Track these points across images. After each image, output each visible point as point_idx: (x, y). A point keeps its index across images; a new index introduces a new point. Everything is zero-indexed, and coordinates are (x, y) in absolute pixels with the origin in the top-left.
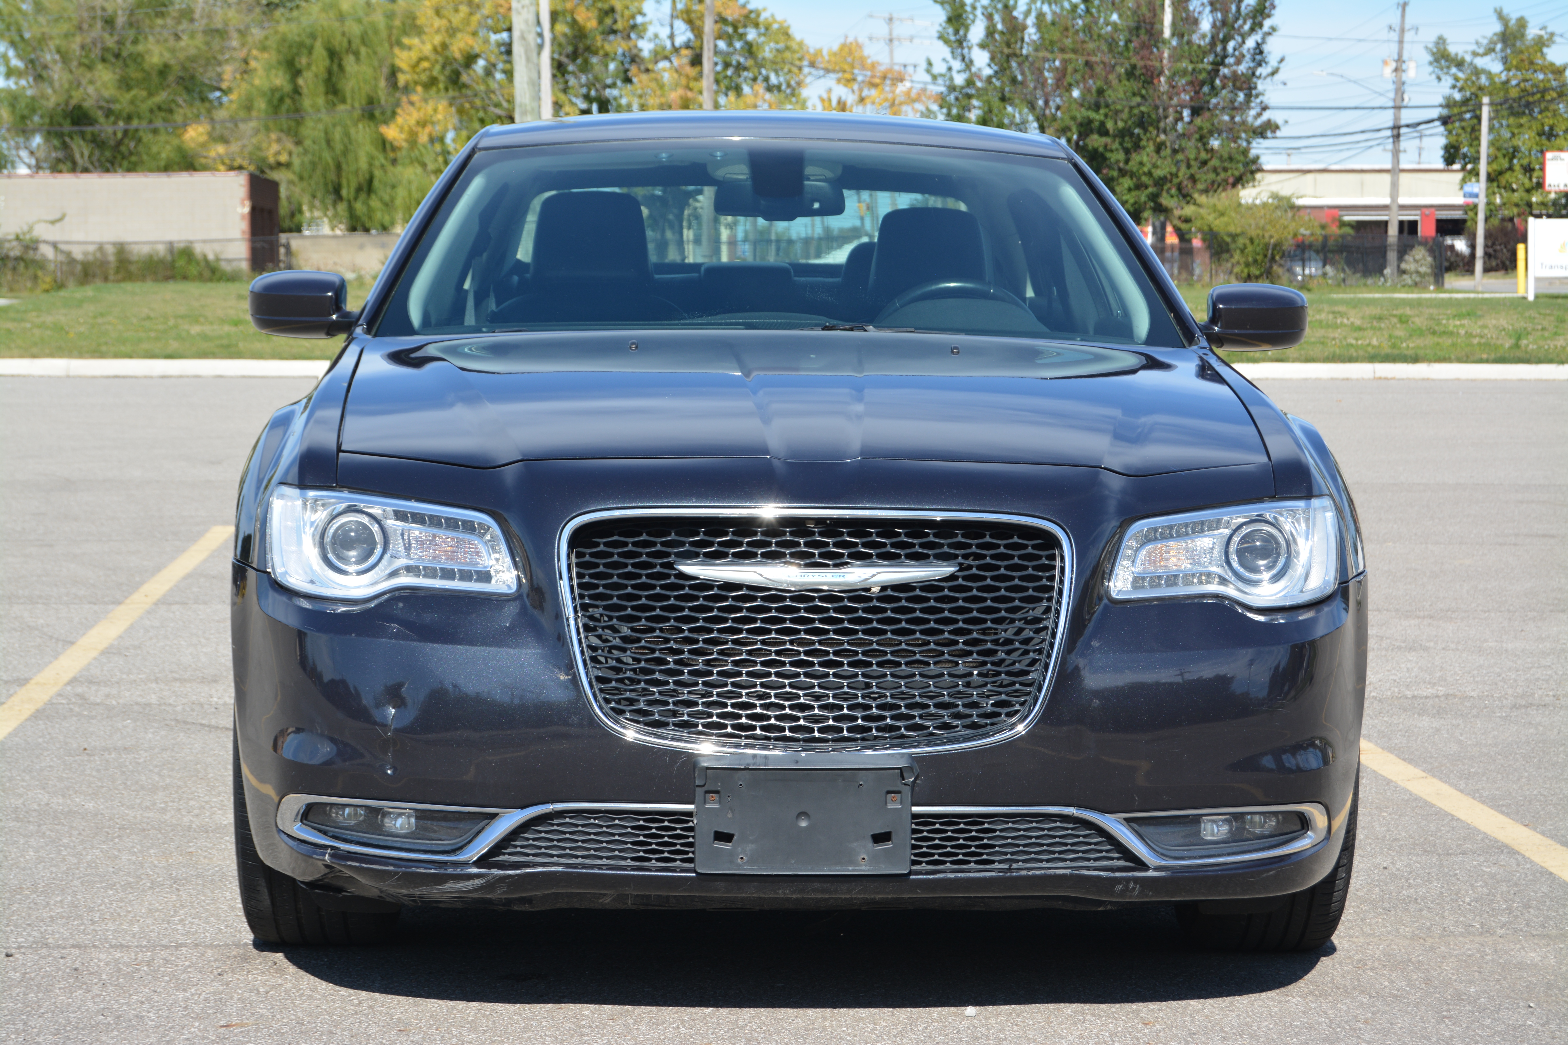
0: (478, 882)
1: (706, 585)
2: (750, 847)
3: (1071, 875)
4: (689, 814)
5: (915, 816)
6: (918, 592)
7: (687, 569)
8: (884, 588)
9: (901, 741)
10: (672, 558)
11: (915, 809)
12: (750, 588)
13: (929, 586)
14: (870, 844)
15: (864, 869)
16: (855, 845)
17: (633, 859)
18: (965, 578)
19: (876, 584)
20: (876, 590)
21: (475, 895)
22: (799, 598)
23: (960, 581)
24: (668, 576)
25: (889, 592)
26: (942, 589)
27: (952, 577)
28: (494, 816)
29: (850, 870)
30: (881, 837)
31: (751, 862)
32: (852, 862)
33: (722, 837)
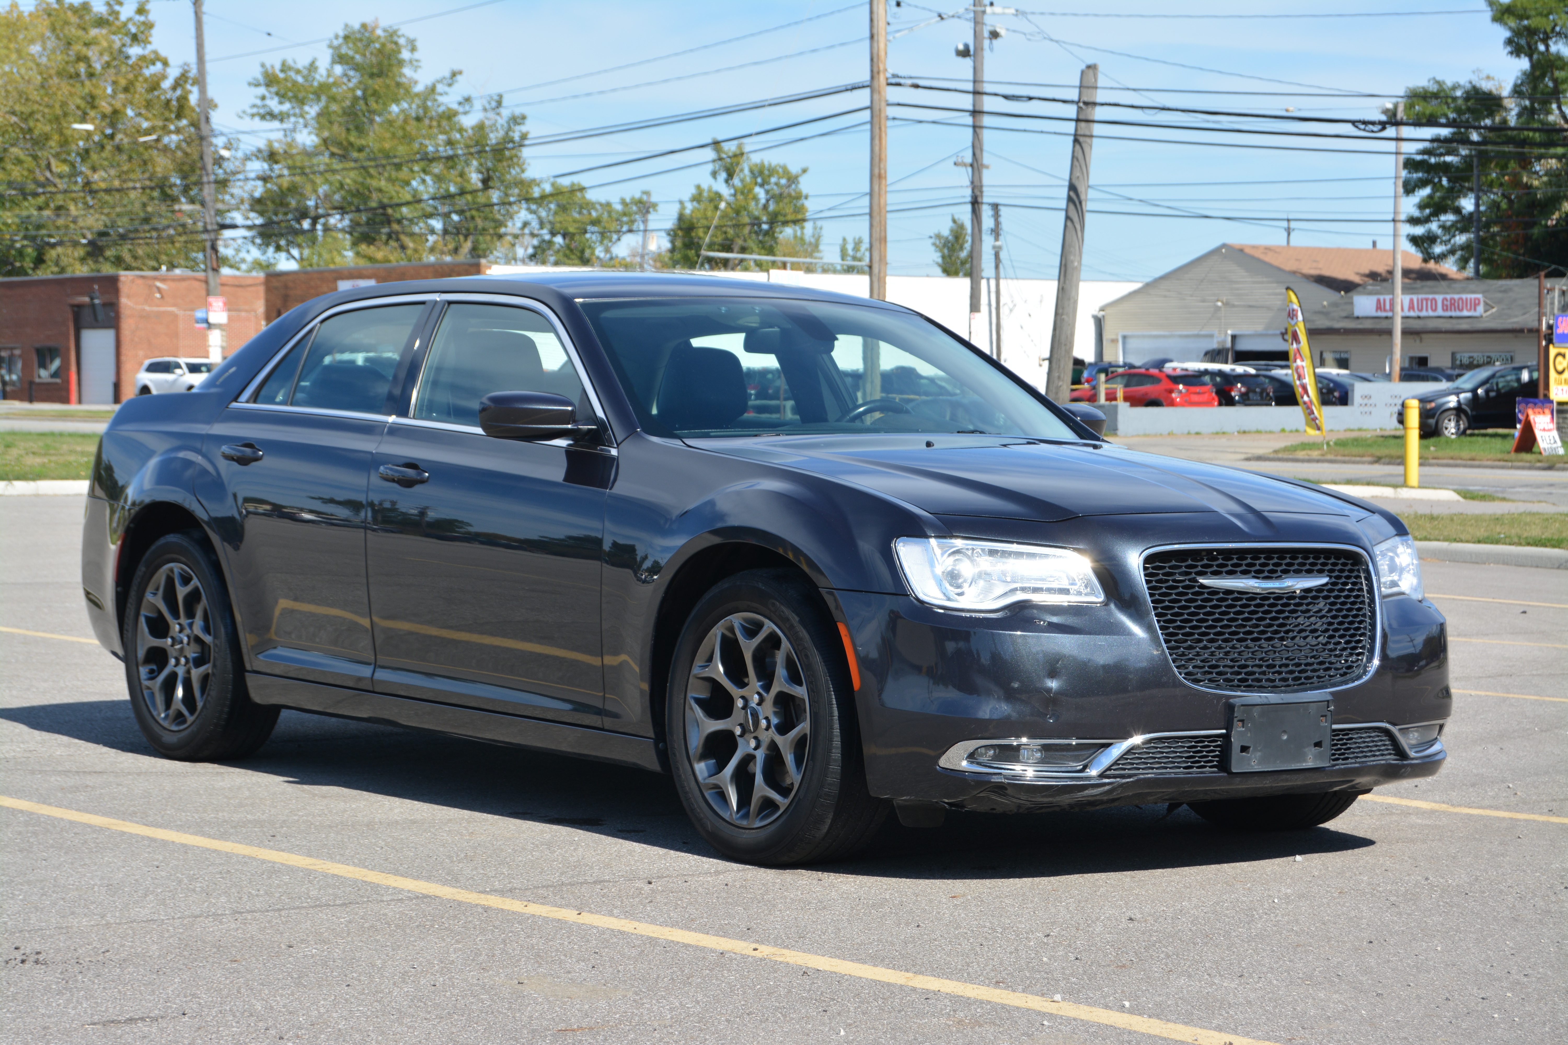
0: (1107, 788)
1: (1214, 592)
2: (1259, 754)
5: (1334, 730)
6: (1315, 593)
7: (1203, 581)
8: (1303, 591)
9: (1327, 684)
10: (1193, 575)
11: (1335, 727)
12: (1240, 592)
13: (1319, 590)
14: (1312, 749)
15: (1310, 764)
16: (1305, 749)
17: (1185, 768)
18: (1331, 584)
19: (1299, 589)
20: (1299, 592)
21: (1098, 798)
23: (1330, 586)
24: (1194, 587)
25: (1305, 594)
28: (1109, 745)
29: (1304, 765)
30: (1318, 744)
31: (1259, 764)
32: (1305, 761)
33: (1244, 749)
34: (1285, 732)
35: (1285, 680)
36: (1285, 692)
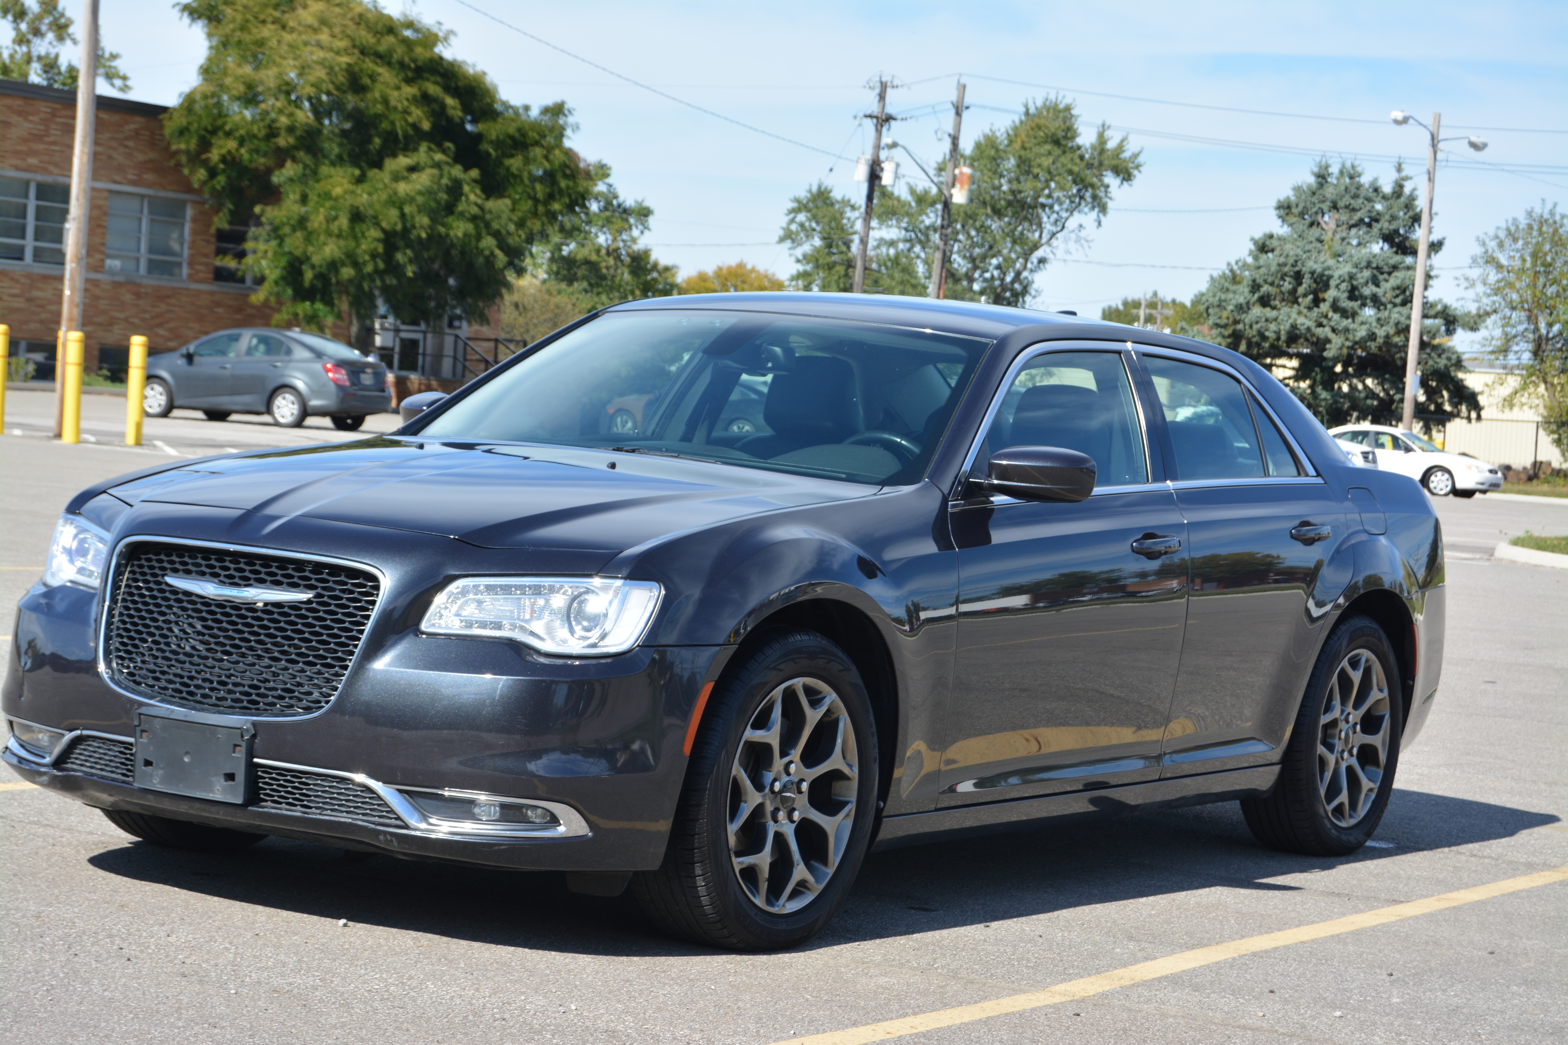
2: (161, 772)
3: (350, 824)
4: (131, 744)
5: (258, 766)
6: (286, 610)
7: (170, 579)
8: (266, 604)
9: (245, 710)
11: (257, 760)
13: (295, 606)
14: (222, 780)
15: (218, 797)
16: (214, 779)
18: (318, 603)
19: (260, 601)
20: (260, 605)
22: (220, 605)
23: (314, 605)
24: (161, 583)
25: (269, 608)
26: (300, 609)
27: (309, 602)
29: (211, 796)
30: (230, 777)
31: (161, 783)
32: (212, 791)
33: (148, 763)
34: (187, 753)
35: (191, 694)
36: (194, 709)
